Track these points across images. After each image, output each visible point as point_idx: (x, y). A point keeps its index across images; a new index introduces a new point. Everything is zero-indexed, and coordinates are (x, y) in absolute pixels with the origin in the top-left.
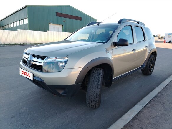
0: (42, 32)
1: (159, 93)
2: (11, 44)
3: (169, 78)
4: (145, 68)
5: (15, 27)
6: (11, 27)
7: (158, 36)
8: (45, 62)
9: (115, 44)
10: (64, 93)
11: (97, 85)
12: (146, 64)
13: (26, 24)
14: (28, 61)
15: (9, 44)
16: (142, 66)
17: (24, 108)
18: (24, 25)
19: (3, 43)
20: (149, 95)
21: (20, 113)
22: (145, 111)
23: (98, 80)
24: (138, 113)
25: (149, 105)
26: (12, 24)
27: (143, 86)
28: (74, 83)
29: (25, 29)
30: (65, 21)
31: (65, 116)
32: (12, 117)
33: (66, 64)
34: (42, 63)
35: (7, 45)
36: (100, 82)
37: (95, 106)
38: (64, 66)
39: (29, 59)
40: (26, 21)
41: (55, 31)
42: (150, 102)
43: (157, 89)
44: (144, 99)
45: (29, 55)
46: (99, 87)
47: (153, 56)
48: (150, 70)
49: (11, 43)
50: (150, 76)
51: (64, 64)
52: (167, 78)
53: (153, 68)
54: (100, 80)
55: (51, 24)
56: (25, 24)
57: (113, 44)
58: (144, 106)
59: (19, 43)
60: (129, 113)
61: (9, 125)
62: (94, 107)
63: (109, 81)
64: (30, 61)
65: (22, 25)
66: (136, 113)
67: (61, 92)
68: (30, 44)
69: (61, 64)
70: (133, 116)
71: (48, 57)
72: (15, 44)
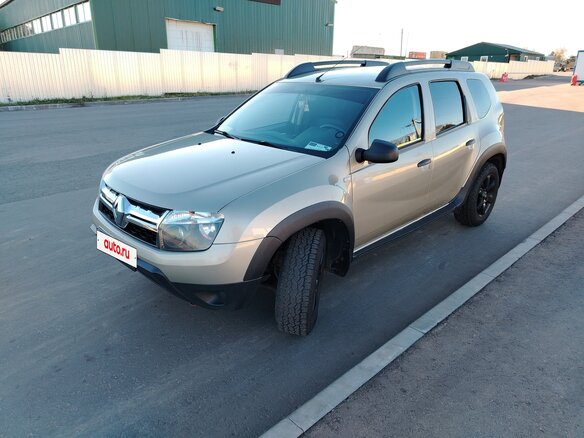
0: (142, 54)
1: (481, 291)
2: (44, 102)
3: (528, 240)
4: (462, 206)
5: (49, 33)
6: (32, 31)
7: (555, 57)
8: (165, 222)
9: (361, 156)
10: (216, 302)
11: (302, 280)
12: (463, 197)
13: (87, 23)
14: (118, 213)
15: (37, 102)
16: (453, 202)
17: (116, 335)
18: (80, 26)
19: (15, 98)
20: (450, 299)
21: (106, 350)
22: (427, 345)
23: (304, 268)
24: (406, 351)
25: (440, 328)
26: (36, 23)
27: (446, 265)
28: (240, 279)
29: (85, 45)
30: (221, 9)
31: (221, 356)
32: (88, 360)
33: (218, 229)
34: (155, 224)
35: (30, 103)
36: (310, 273)
37: (297, 330)
38: (214, 235)
39: (120, 209)
40: (85, 13)
41: (187, 49)
42: (447, 319)
43: (478, 278)
44: (432, 312)
45: (120, 198)
46: (308, 286)
47: (493, 167)
48: (481, 211)
49: (42, 98)
50: (479, 228)
51: (213, 228)
52: (521, 240)
53: (491, 202)
54: (312, 267)
55: (174, 23)
56: (83, 24)
57: (353, 158)
58: (425, 332)
59: (69, 97)
60: (382, 350)
61: (85, 381)
62: (297, 333)
63: (342, 259)
64: (123, 215)
65: (71, 27)
66: (402, 350)
67: (210, 300)
68: (106, 99)
69: (207, 230)
70: (391, 358)
71: (170, 210)
72: (56, 101)
